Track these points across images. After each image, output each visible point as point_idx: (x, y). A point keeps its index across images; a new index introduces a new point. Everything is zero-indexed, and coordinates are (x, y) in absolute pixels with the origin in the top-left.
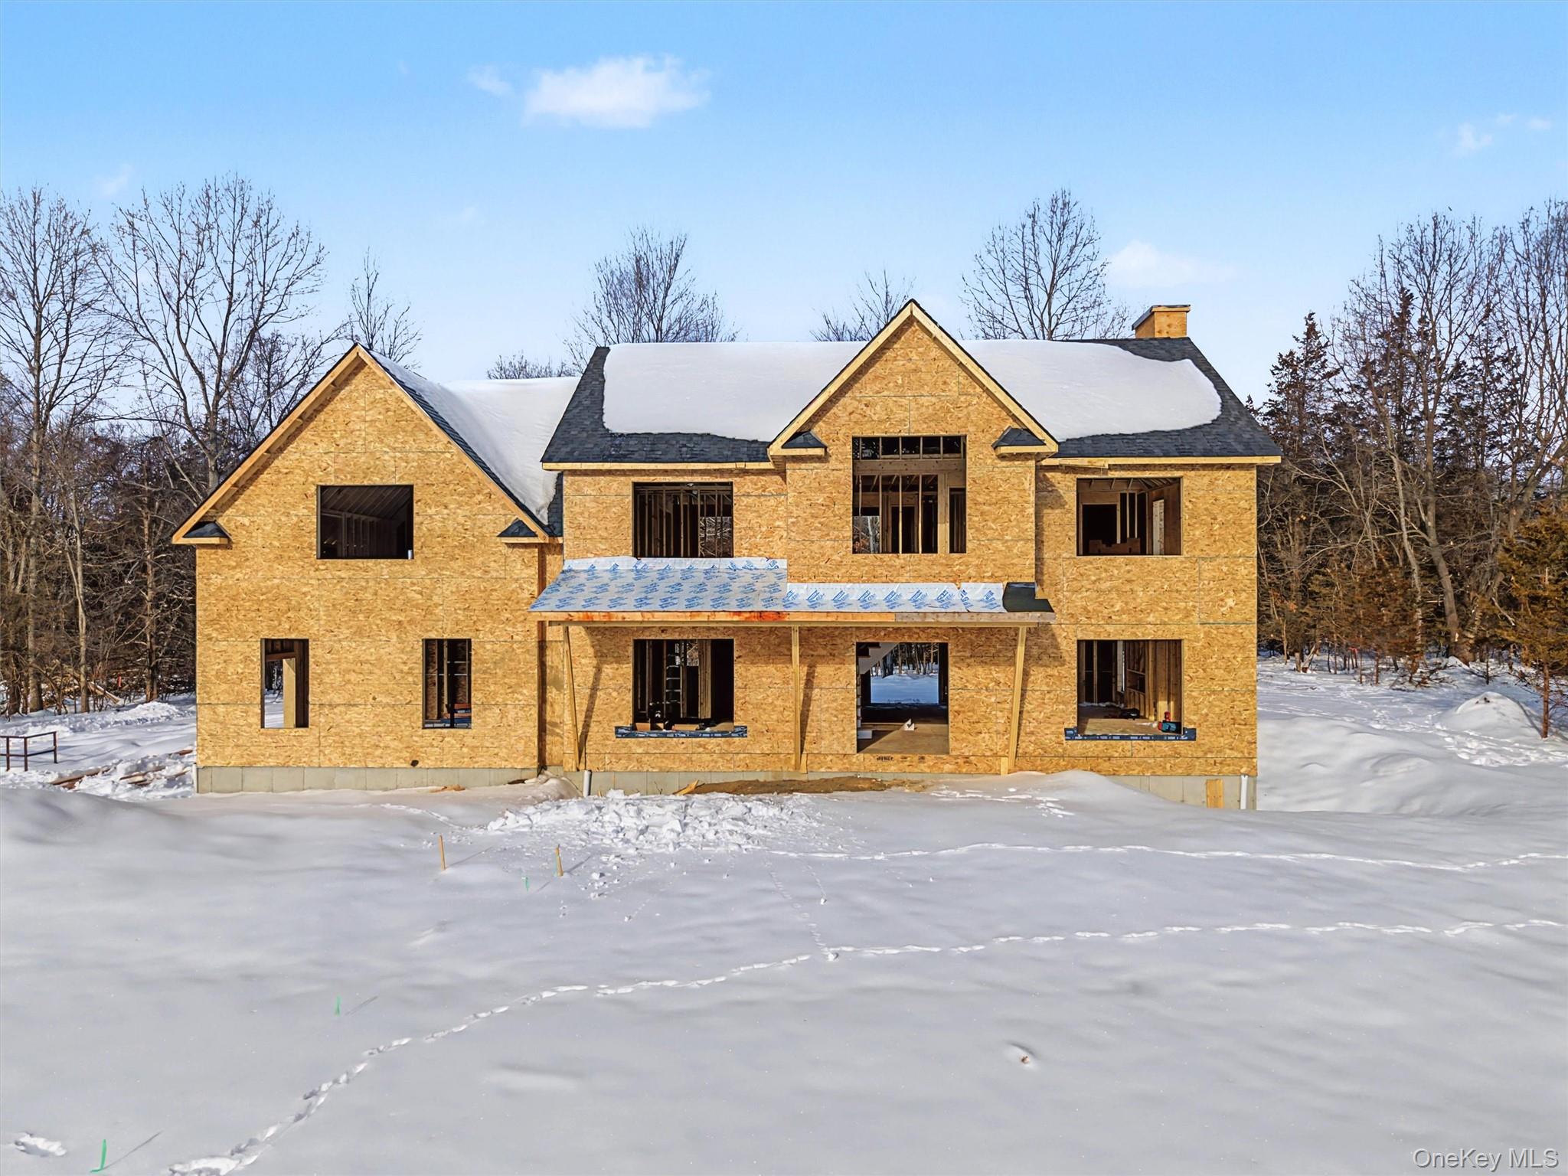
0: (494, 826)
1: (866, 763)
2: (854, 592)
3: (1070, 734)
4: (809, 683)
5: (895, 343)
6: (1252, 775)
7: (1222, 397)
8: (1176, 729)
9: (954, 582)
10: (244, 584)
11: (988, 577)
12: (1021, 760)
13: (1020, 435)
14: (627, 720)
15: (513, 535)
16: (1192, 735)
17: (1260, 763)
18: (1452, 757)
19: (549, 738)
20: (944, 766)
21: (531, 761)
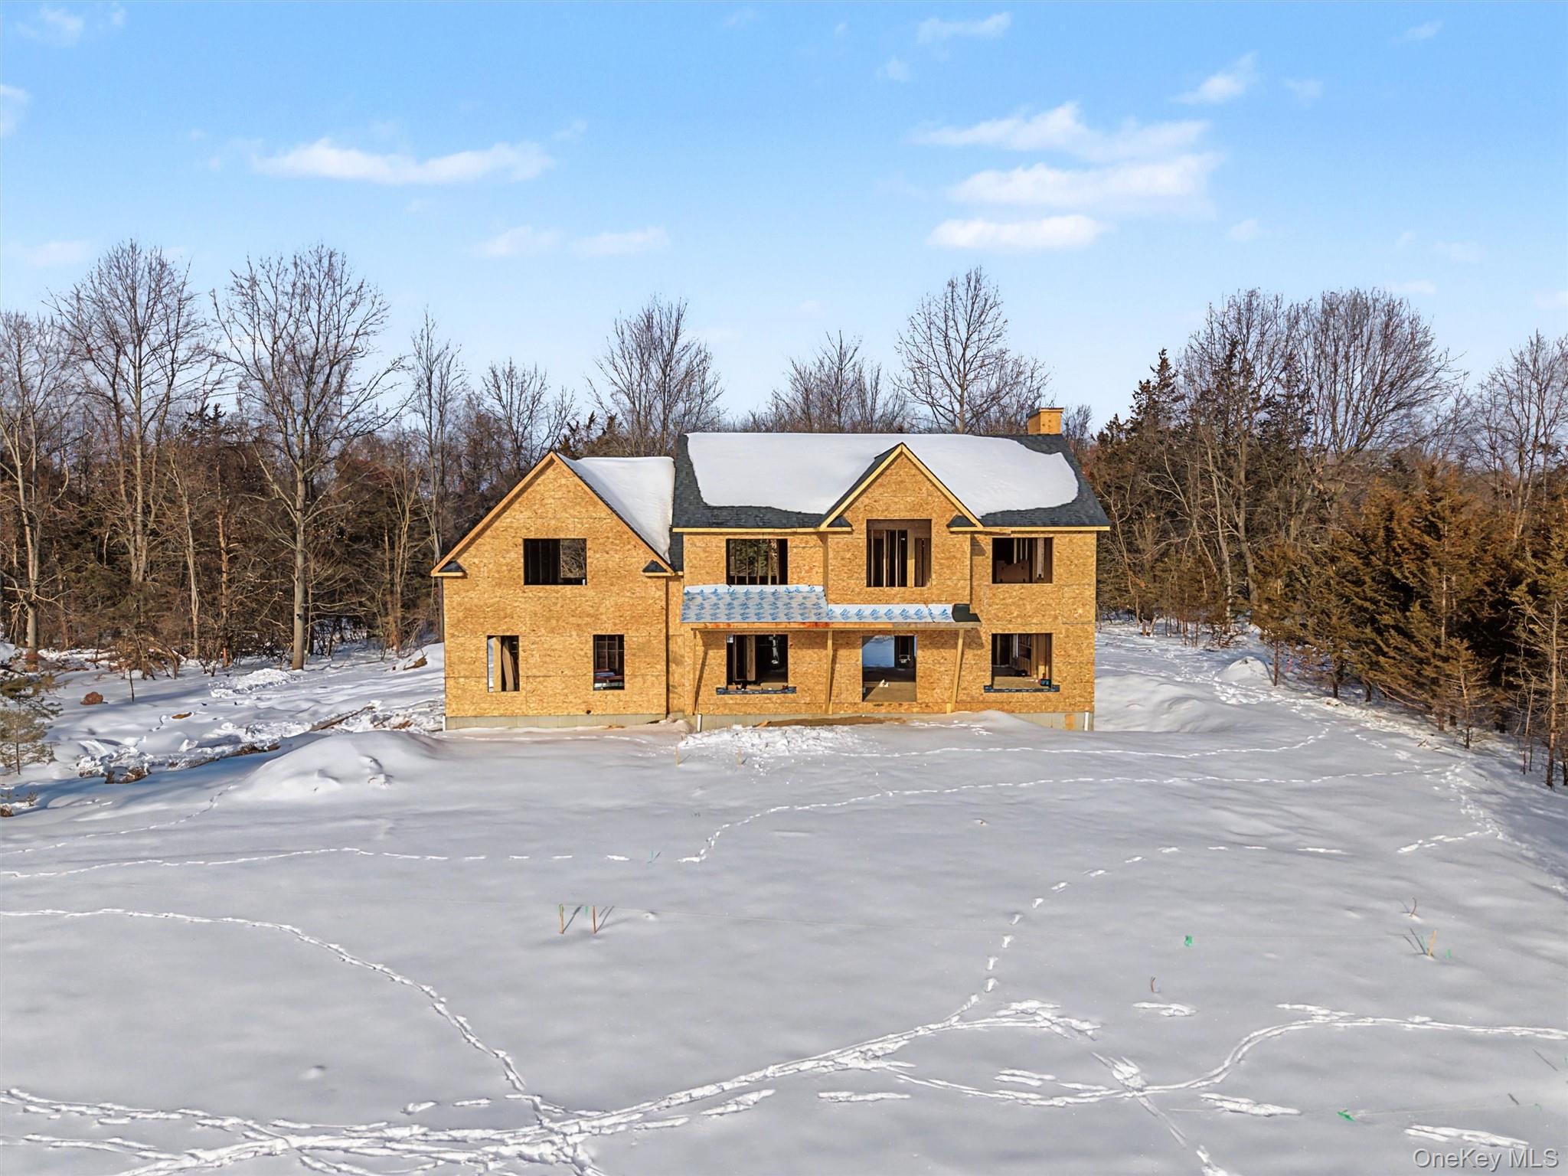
0: (682, 745)
1: (867, 708)
2: (867, 609)
3: (989, 689)
4: (834, 661)
6: (1091, 712)
7: (1079, 482)
8: (1047, 684)
9: (924, 603)
10: (475, 601)
11: (943, 601)
12: (960, 705)
13: (961, 521)
14: (723, 684)
15: (653, 571)
16: (1057, 689)
17: (1096, 705)
18: (1216, 699)
19: (671, 695)
20: (914, 709)
21: (662, 709)
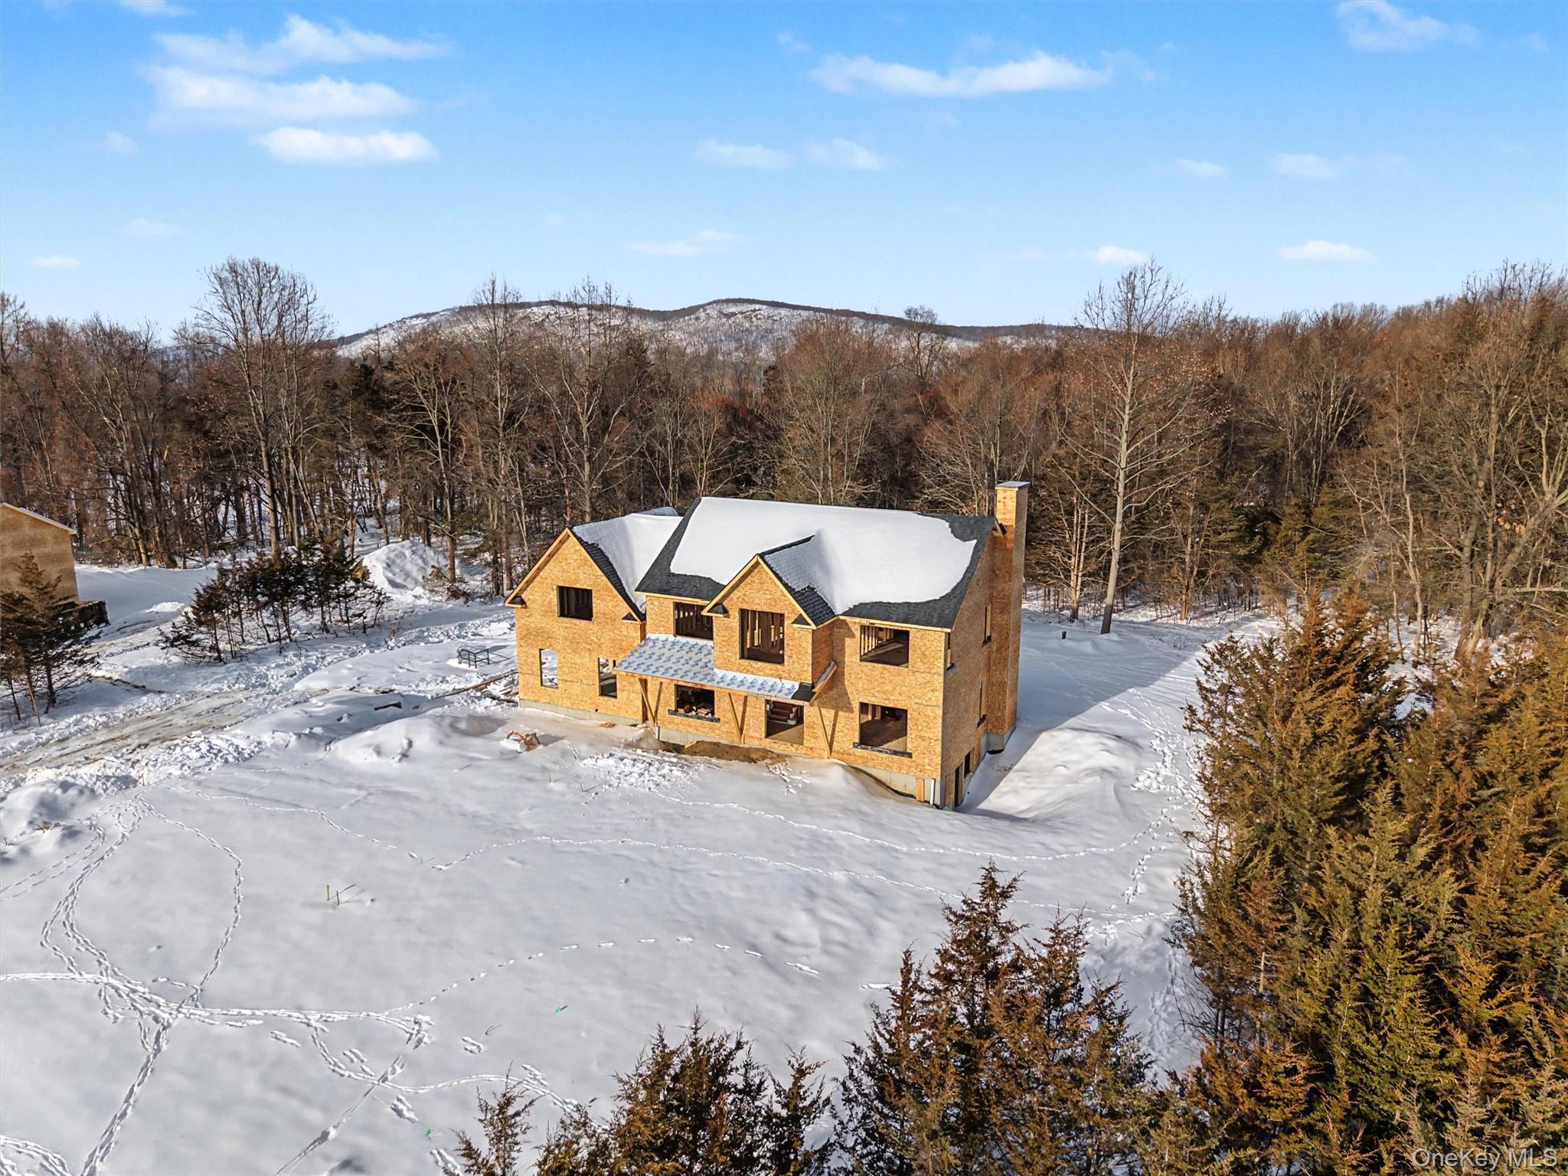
1: (768, 744)
2: (740, 677)
3: (857, 746)
9: (779, 679)
10: (532, 624)
11: (793, 678)
12: (834, 754)
13: (801, 619)
14: (673, 707)
15: (629, 619)
16: (910, 756)
20: (801, 751)
21: (640, 717)
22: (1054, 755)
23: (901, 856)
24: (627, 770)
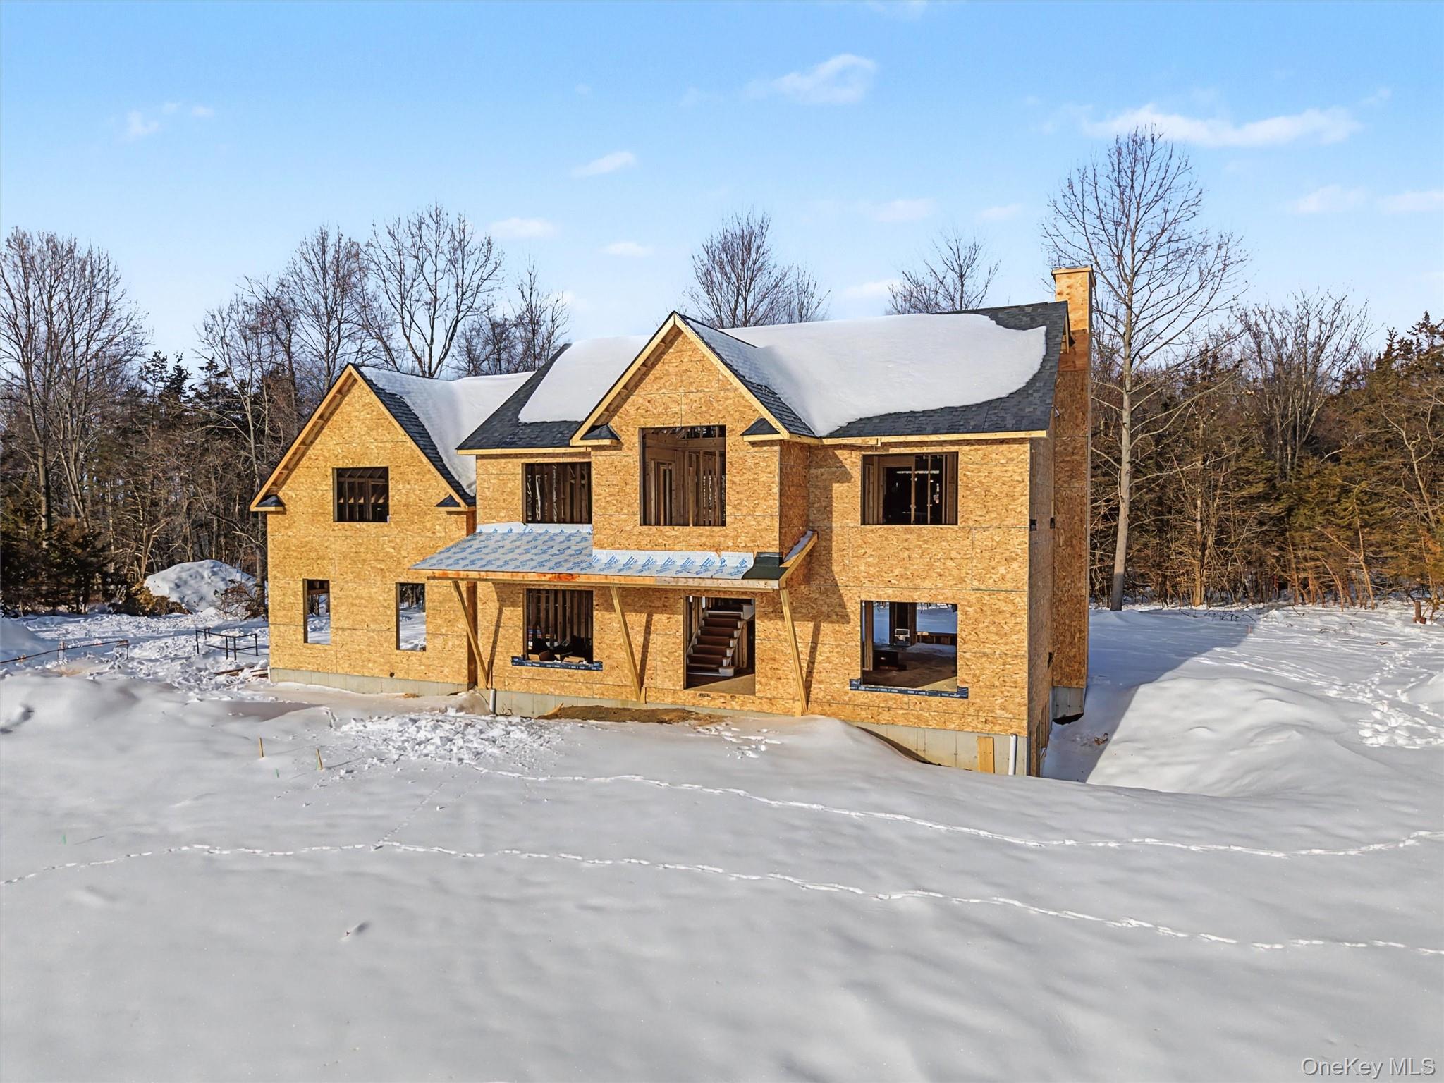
1: (688, 698)
3: (856, 685)
4: (648, 629)
5: (670, 348)
9: (716, 551)
10: (294, 541)
11: (742, 547)
12: (814, 705)
14: (520, 653)
15: (447, 505)
16: (965, 694)
20: (752, 704)
21: (463, 679)
22: (1178, 714)
23: (1029, 856)
24: (422, 735)
